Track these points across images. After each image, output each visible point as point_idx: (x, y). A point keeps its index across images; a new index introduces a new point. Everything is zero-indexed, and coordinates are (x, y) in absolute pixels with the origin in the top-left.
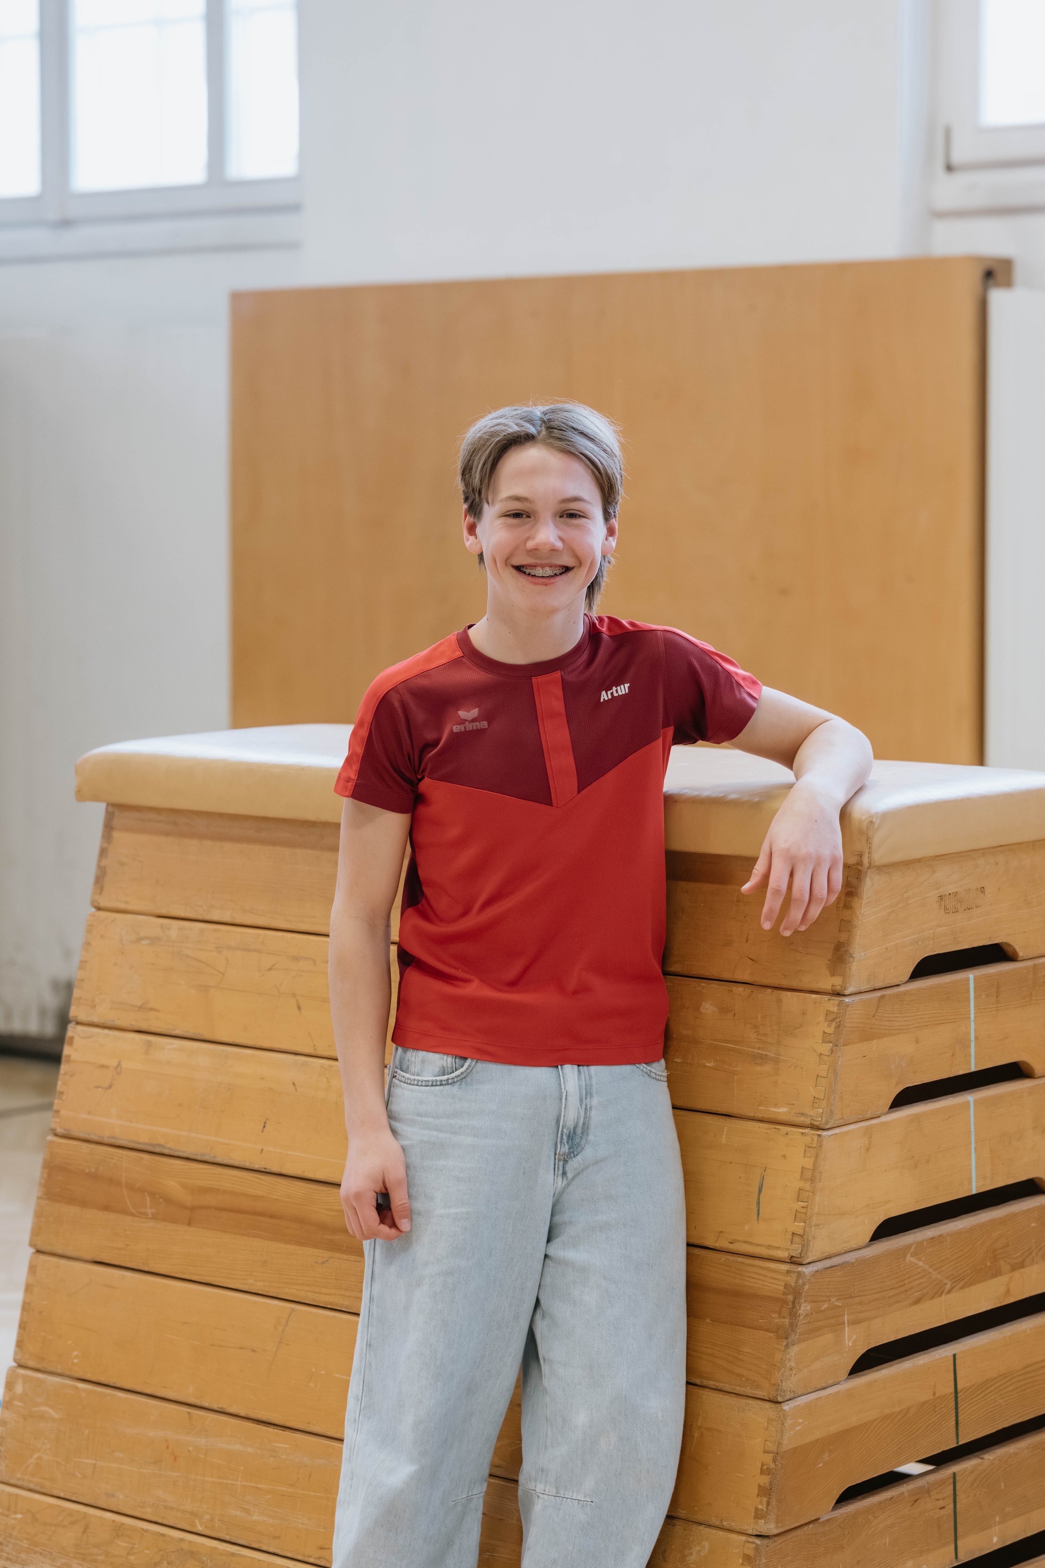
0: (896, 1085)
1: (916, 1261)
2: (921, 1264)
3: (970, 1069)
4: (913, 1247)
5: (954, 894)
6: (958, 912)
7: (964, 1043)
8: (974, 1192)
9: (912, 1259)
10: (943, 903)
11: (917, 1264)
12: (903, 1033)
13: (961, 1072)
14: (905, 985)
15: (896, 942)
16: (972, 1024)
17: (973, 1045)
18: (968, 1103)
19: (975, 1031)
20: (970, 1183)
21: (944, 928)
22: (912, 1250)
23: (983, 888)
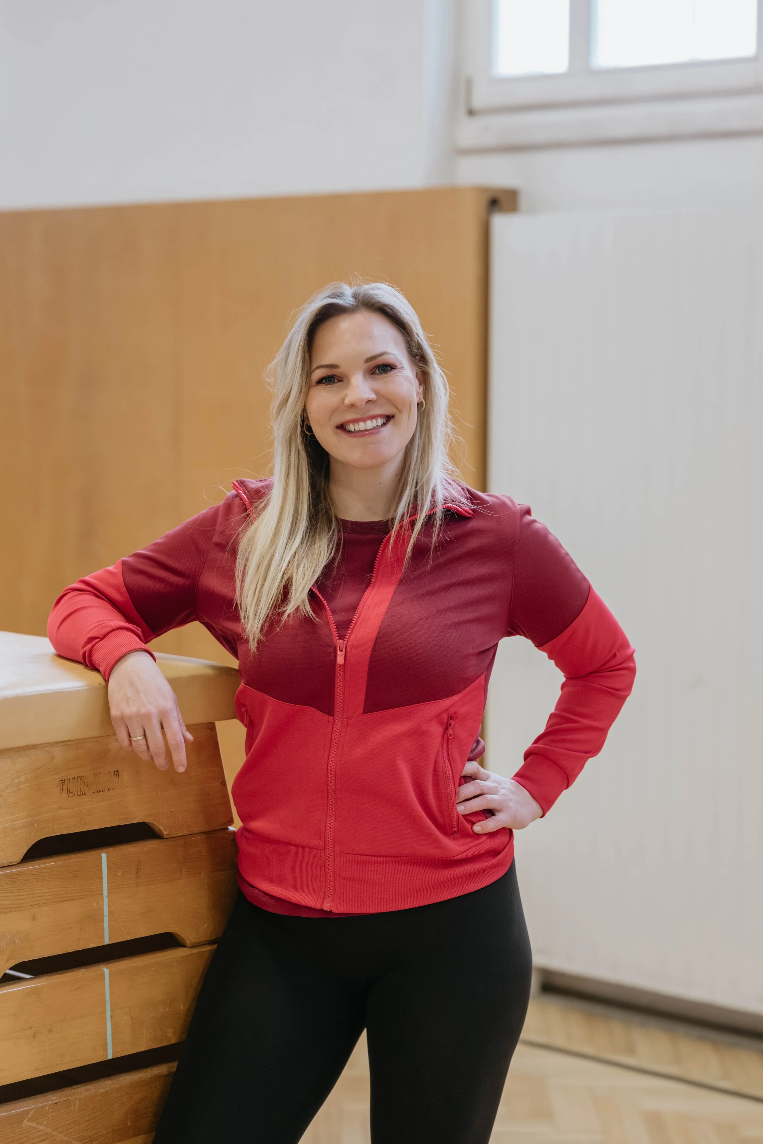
0: (7, 961)
1: (35, 1125)
2: (42, 1128)
3: (104, 942)
4: (32, 1113)
5: (79, 778)
6: (85, 794)
7: (96, 918)
8: (110, 1057)
9: (30, 1124)
10: (65, 787)
11: (37, 1128)
12: (16, 911)
13: (92, 945)
14: (18, 865)
15: (5, 825)
16: (106, 901)
17: (106, 920)
18: (103, 974)
19: (109, 907)
20: (106, 1050)
21: (67, 811)
22: (30, 1115)
23: (117, 771)
